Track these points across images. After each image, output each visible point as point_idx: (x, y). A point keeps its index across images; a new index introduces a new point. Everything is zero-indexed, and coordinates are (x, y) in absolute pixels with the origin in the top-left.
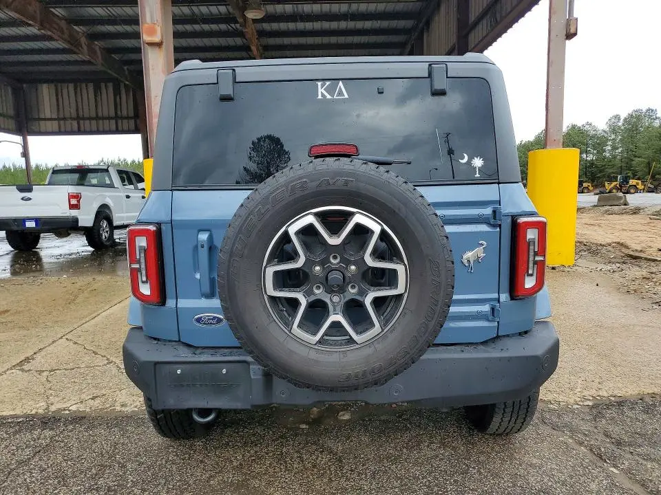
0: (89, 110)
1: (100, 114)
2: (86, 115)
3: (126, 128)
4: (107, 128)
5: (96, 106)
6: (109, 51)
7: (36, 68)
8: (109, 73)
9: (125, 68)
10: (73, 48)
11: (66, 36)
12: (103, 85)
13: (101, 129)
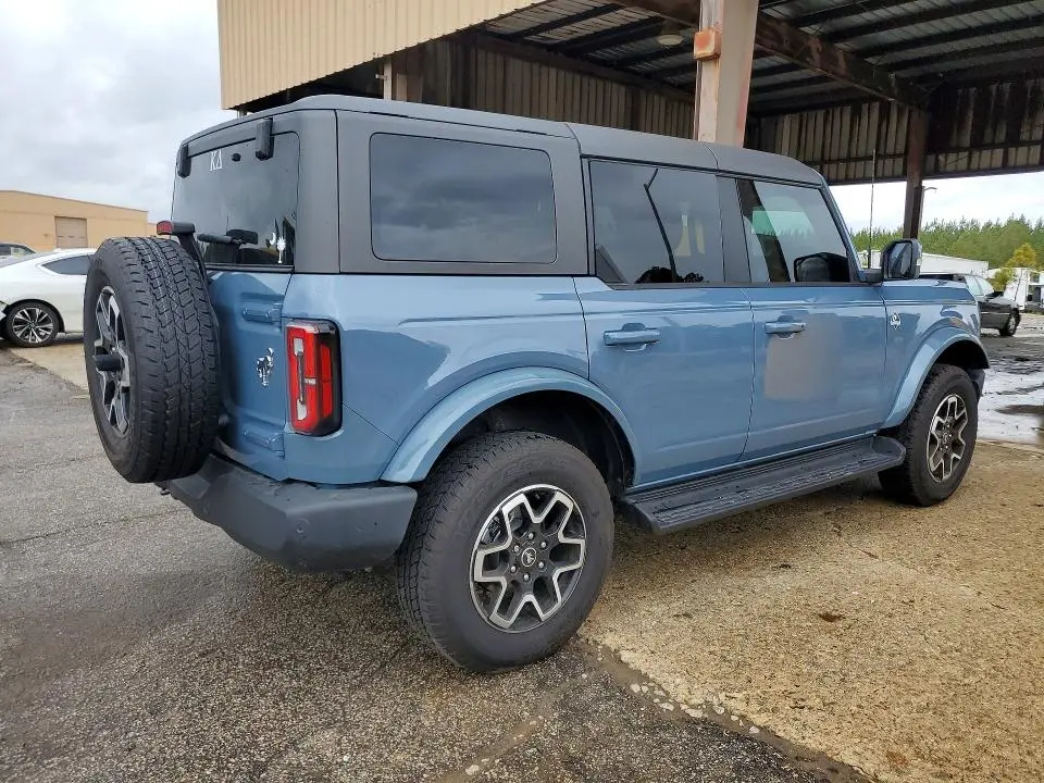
0: (839, 148)
1: (854, 154)
2: (834, 156)
3: (888, 172)
4: (860, 175)
5: (850, 142)
6: (861, 54)
7: (787, 92)
8: (858, 90)
9: (893, 75)
10: (796, 62)
11: (786, 46)
12: (865, 107)
13: (851, 176)
